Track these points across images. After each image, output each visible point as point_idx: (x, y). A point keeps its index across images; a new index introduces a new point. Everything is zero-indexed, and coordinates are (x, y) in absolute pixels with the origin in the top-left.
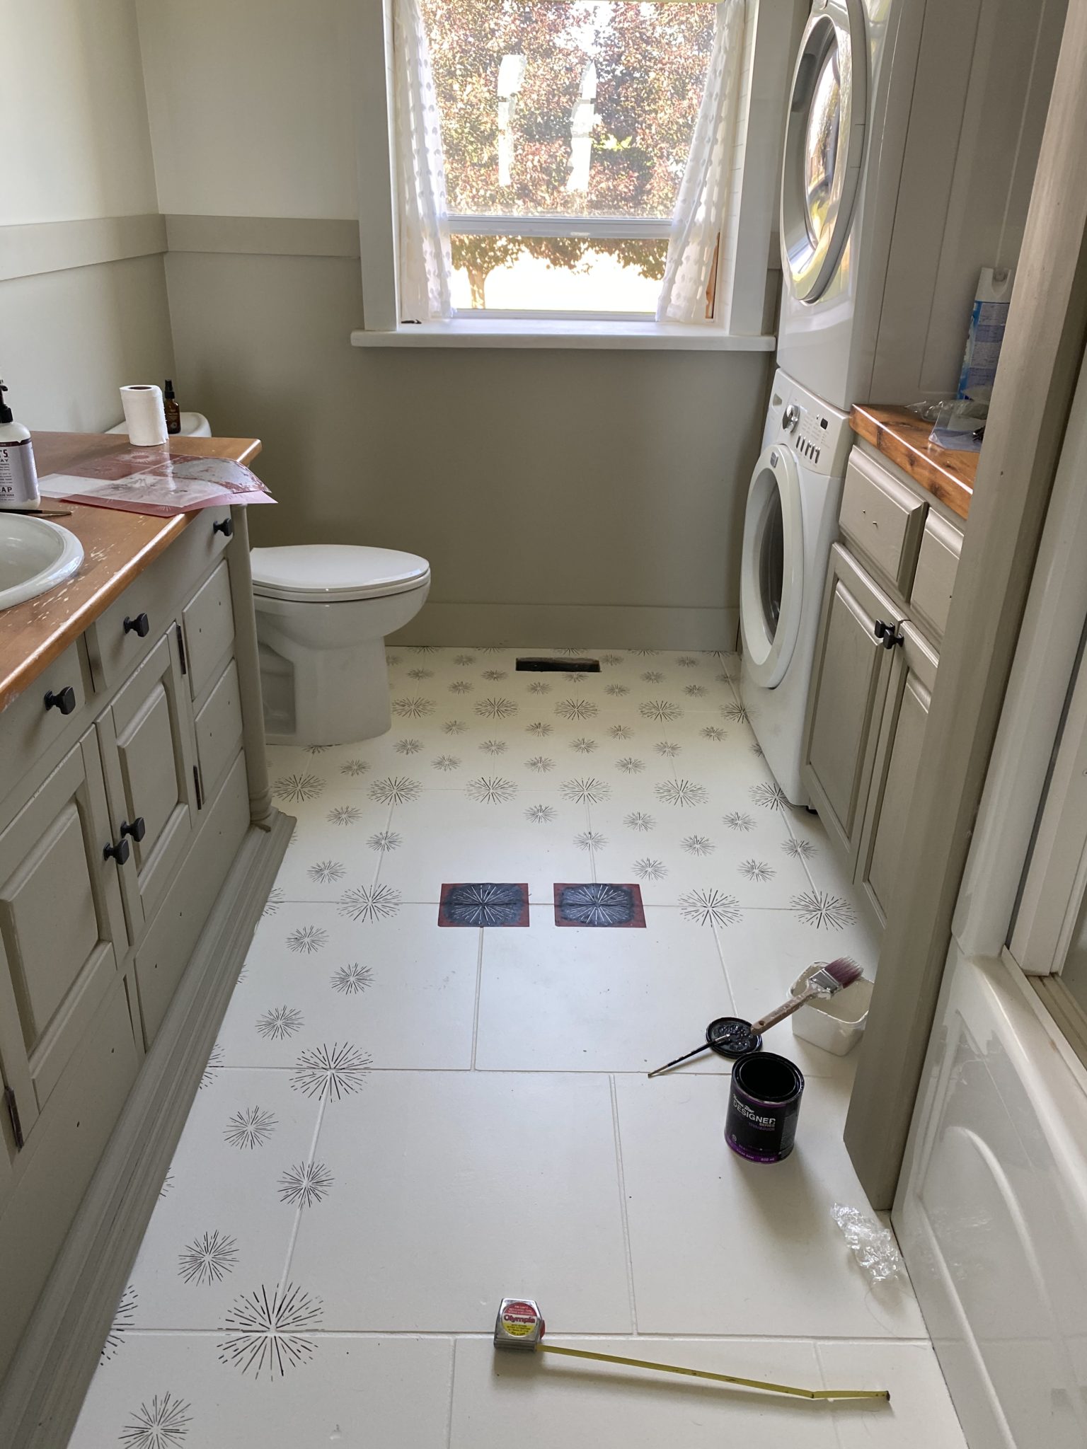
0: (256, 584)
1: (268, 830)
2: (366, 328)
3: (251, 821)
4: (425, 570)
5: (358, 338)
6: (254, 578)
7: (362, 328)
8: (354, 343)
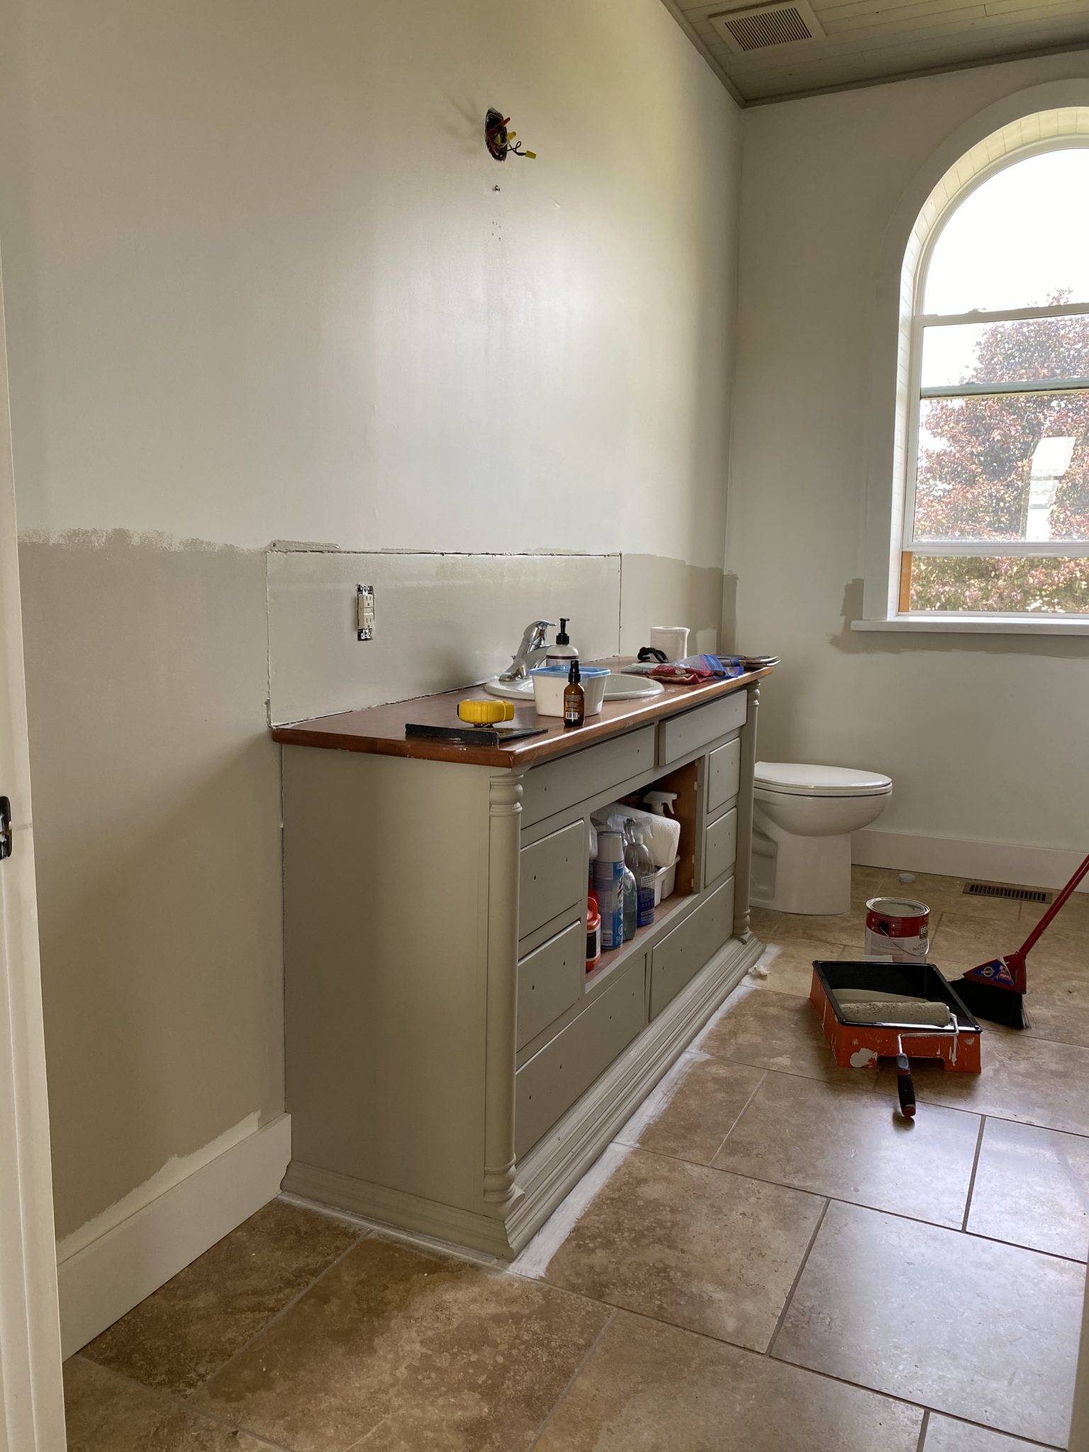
0: (757, 780)
1: (744, 942)
2: (864, 618)
3: (733, 934)
4: (888, 782)
5: (856, 625)
6: (755, 776)
7: (861, 619)
8: (853, 628)
